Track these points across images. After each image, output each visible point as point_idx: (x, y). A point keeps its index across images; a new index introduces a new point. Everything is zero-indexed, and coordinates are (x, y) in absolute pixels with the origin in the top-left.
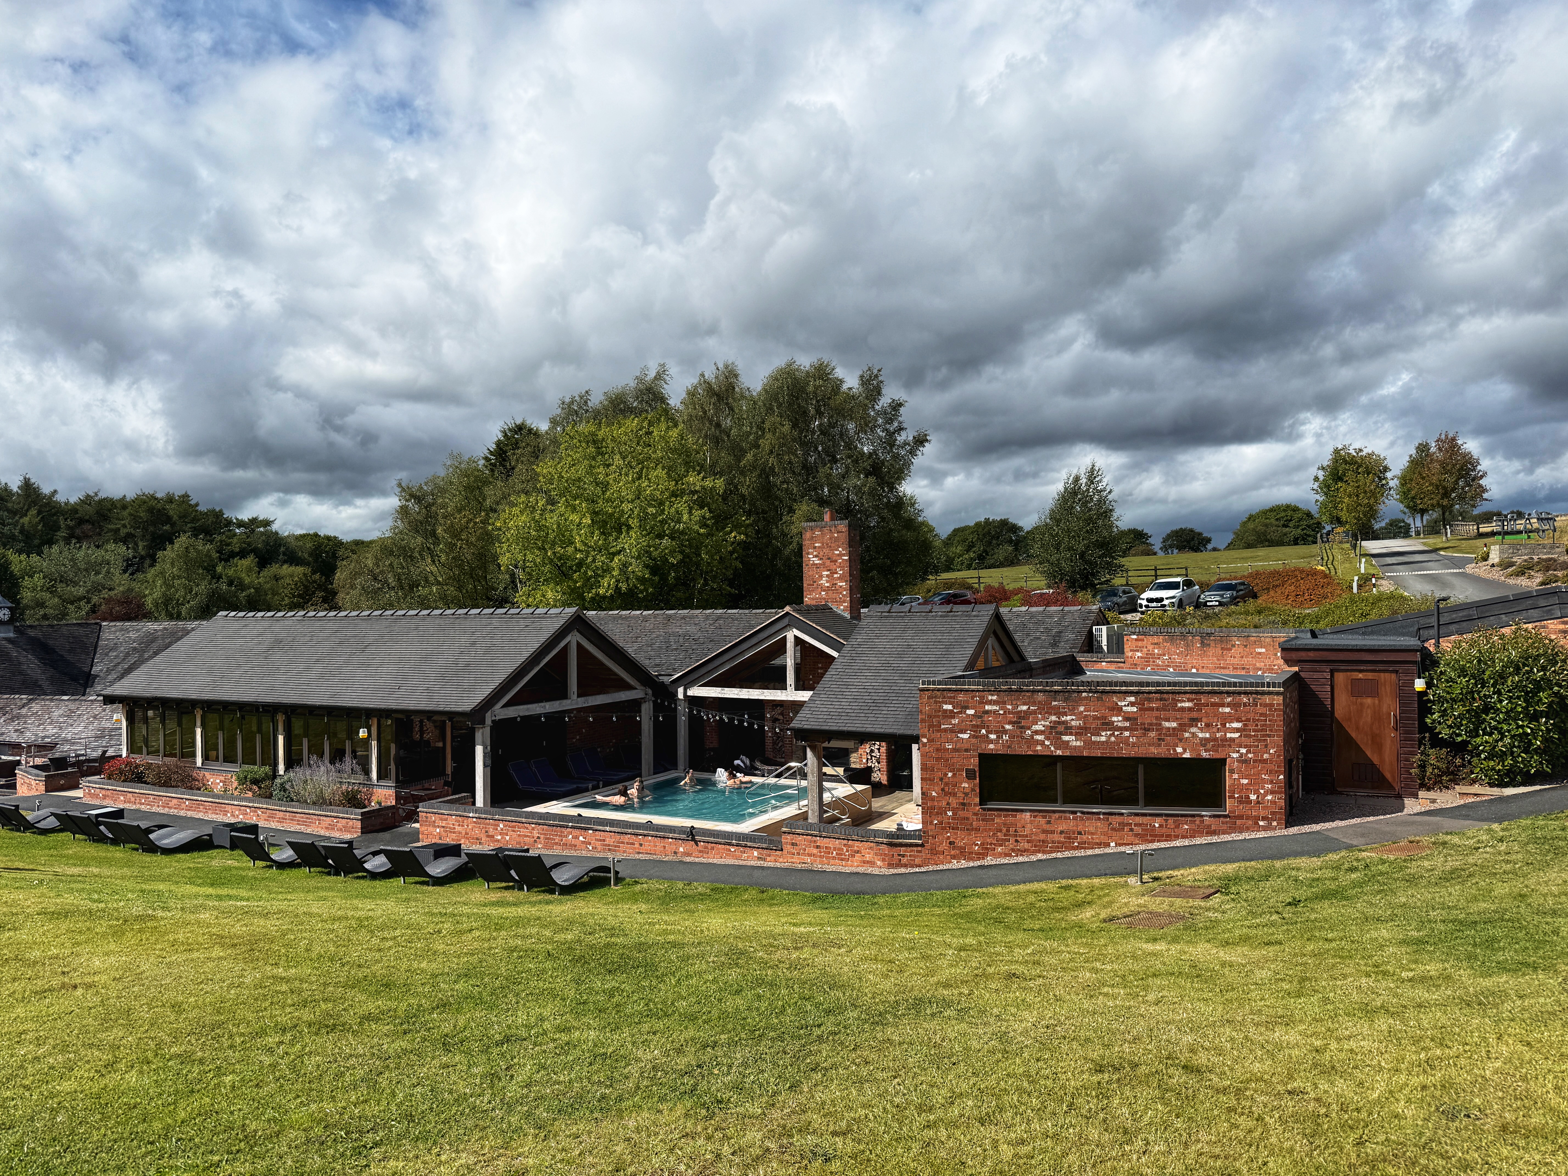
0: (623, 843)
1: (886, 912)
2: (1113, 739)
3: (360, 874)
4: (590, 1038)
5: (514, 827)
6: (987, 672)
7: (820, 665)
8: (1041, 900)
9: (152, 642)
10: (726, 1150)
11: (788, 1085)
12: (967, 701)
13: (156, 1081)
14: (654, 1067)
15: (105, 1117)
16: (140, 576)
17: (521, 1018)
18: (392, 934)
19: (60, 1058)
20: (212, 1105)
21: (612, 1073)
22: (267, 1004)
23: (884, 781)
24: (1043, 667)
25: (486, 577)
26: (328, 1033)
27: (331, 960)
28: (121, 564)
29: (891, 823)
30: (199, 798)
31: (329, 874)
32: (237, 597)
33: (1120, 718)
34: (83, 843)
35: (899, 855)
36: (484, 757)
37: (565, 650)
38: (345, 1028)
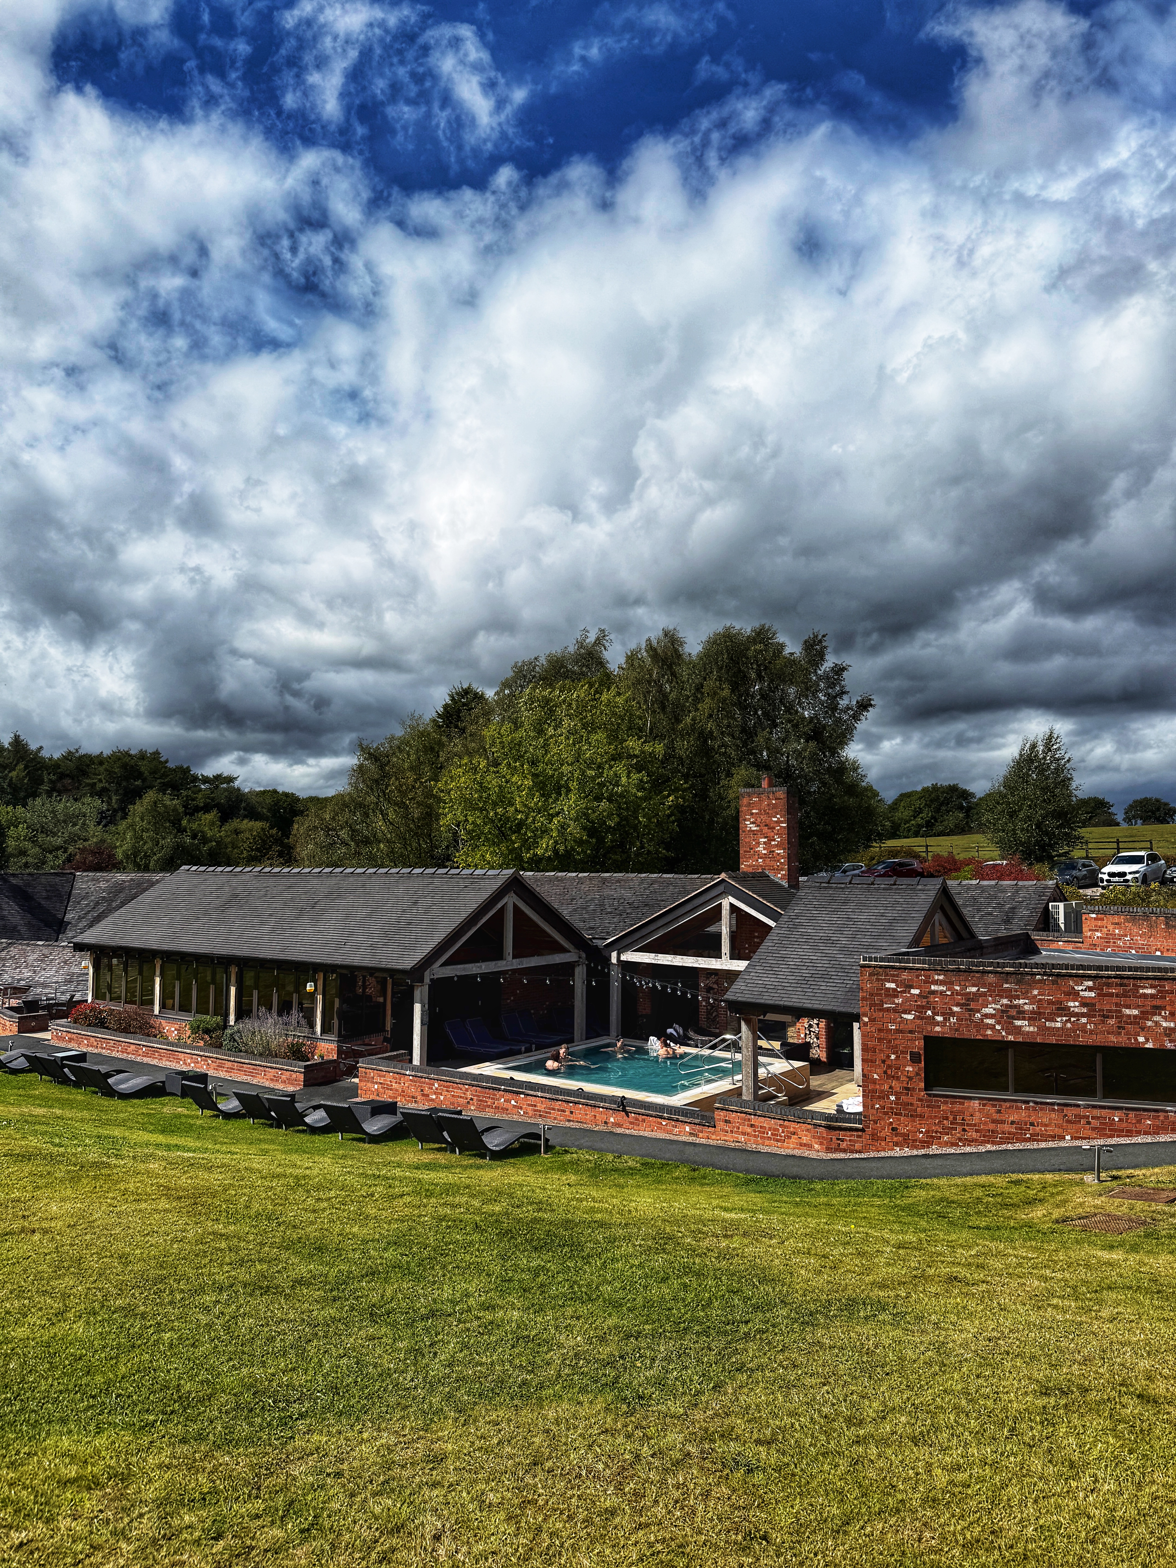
0: (554, 1109)
1: (823, 1199)
2: (1069, 1025)
3: (300, 1128)
4: (514, 1318)
5: (448, 1087)
6: (933, 950)
7: (756, 934)
8: (988, 1195)
9: (120, 892)
10: (645, 1451)
11: (712, 1385)
12: (912, 980)
13: (101, 1334)
14: (576, 1355)
15: (53, 1367)
16: (113, 828)
17: (447, 1293)
18: (328, 1195)
19: (16, 1304)
20: (151, 1362)
21: (534, 1357)
22: (207, 1260)
23: (823, 1057)
24: (995, 945)
25: (430, 835)
26: (261, 1294)
27: (269, 1219)
28: (95, 815)
29: (831, 1104)
30: (155, 1045)
31: (271, 1126)
32: (199, 850)
33: (1077, 1004)
34: (48, 1085)
35: (838, 1139)
36: (422, 1015)
37: (502, 910)
38: (278, 1291)
